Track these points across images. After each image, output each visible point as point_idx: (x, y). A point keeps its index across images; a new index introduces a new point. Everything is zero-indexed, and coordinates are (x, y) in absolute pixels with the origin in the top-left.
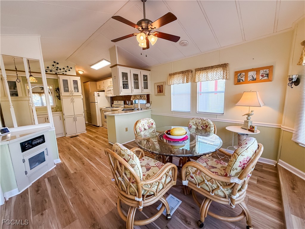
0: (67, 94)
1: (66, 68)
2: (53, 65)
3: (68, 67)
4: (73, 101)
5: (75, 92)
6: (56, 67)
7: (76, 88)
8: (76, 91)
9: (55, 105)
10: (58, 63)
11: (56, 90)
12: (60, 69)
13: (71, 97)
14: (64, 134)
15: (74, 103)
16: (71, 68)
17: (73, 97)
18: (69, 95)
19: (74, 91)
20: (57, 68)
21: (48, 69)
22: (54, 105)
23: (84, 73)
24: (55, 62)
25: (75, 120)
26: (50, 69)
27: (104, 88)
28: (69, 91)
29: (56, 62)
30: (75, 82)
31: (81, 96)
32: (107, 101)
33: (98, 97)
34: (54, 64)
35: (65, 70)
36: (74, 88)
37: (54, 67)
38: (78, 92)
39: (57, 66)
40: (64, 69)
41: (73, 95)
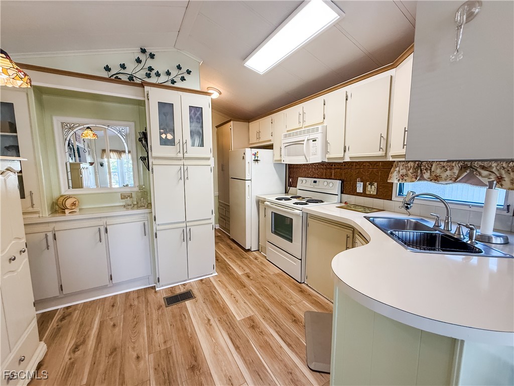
0: (168, 151)
1: (174, 73)
2: (139, 61)
3: (179, 67)
4: (184, 177)
5: (193, 145)
6: (147, 66)
7: (198, 134)
8: (197, 142)
9: (137, 184)
10: (152, 56)
11: (140, 140)
12: (158, 75)
13: (181, 162)
14: (152, 278)
15: (187, 181)
16: (189, 72)
17: (186, 162)
18: (173, 155)
19: (189, 142)
20: (151, 69)
21: (122, 71)
22: (135, 187)
23: (222, 95)
24: (143, 51)
25: (186, 236)
26: (129, 70)
27: (271, 138)
28: (176, 141)
29: (149, 50)
30: (196, 113)
31: (209, 159)
32: (276, 177)
33: (253, 163)
34: (143, 57)
35: (171, 77)
36: (192, 133)
37: (141, 66)
38: (202, 145)
39: (150, 63)
40: (168, 73)
41: (186, 155)
